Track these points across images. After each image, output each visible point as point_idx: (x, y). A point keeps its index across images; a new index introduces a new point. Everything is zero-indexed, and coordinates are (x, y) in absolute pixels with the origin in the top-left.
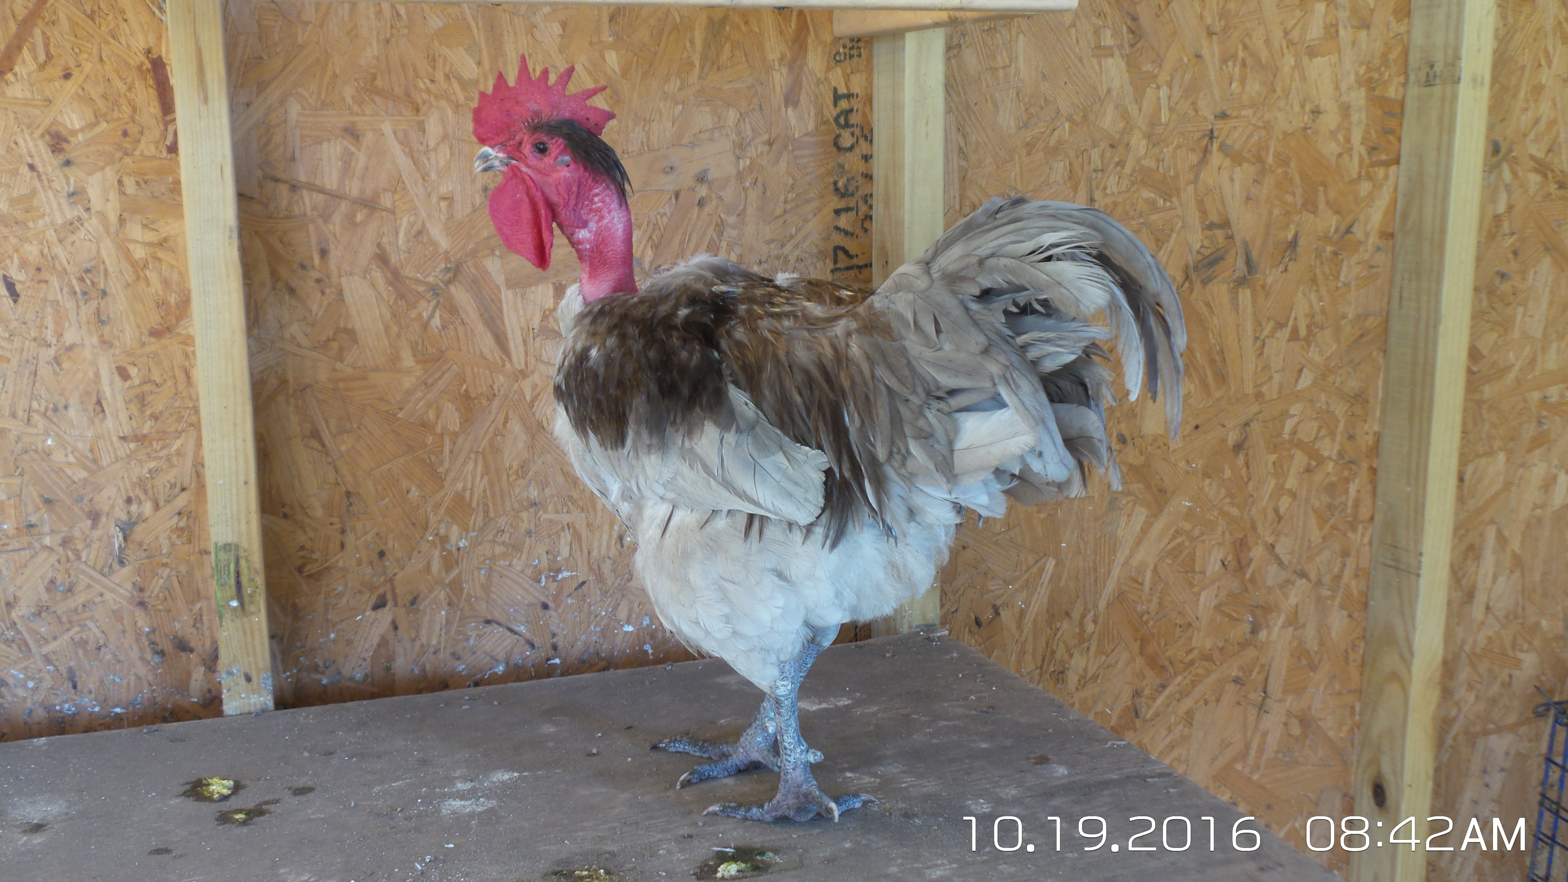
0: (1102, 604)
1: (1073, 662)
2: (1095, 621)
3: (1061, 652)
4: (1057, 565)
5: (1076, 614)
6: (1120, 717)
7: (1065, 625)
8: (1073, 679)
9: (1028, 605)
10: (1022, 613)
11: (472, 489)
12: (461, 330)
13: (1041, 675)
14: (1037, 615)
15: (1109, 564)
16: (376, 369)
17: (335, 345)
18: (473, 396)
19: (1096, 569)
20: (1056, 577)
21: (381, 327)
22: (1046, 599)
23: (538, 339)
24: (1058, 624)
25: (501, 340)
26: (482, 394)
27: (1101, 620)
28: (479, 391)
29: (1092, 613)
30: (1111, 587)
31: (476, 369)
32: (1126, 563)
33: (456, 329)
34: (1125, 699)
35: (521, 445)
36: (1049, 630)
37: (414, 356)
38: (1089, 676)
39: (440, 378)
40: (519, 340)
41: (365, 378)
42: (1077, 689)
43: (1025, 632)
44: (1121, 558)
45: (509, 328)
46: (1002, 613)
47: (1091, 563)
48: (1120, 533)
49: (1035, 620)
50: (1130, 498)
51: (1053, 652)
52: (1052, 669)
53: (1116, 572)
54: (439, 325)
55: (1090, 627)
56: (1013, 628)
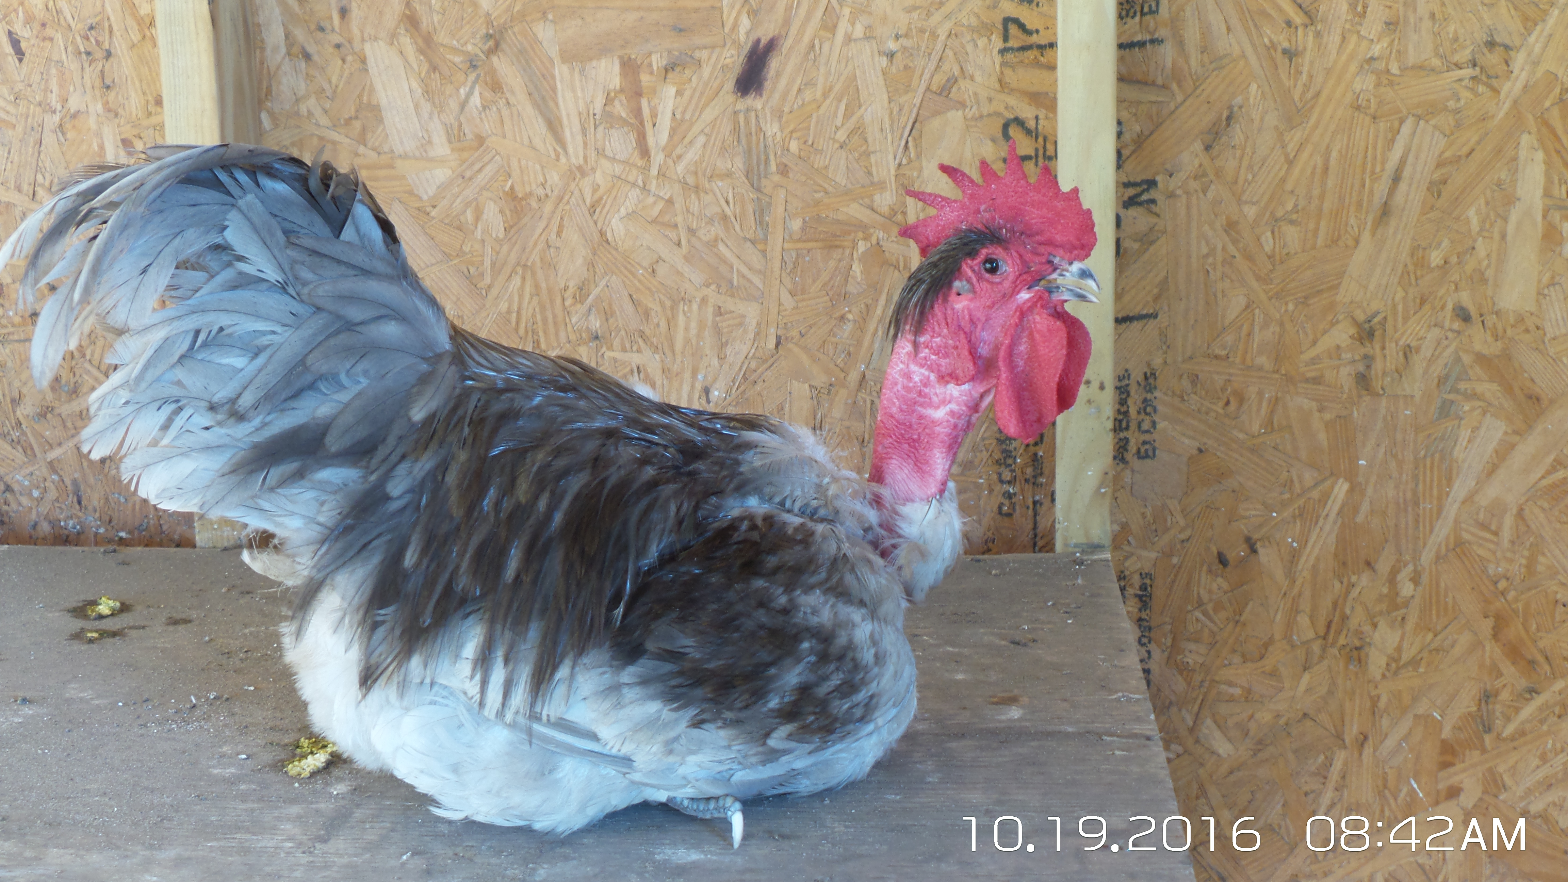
0: (1427, 557)
1: (1377, 635)
2: (1415, 580)
3: (1358, 618)
4: (1351, 490)
5: (1384, 566)
6: (1457, 728)
7: (1364, 579)
8: (1377, 662)
9: (1304, 543)
10: (1294, 556)
11: (519, 313)
12: (505, 112)
13: (1324, 649)
14: (1318, 559)
15: (1440, 499)
16: (405, 157)
17: (357, 125)
18: (520, 196)
19: (1416, 504)
20: (1350, 508)
21: (411, 105)
22: (1333, 538)
23: (600, 129)
24: (1354, 579)
25: (554, 126)
26: (531, 194)
27: (1425, 579)
28: (528, 190)
29: (1410, 567)
30: (1442, 532)
31: (523, 162)
32: (1469, 500)
33: (499, 110)
34: (1466, 703)
35: (580, 261)
36: (1337, 585)
37: (450, 142)
38: (1405, 658)
39: (480, 170)
40: (577, 127)
41: (392, 167)
42: (1384, 676)
43: (1298, 583)
44: (1460, 489)
45: (564, 113)
46: (1261, 551)
47: (1409, 495)
48: (1458, 453)
49: (1314, 566)
50: (1478, 403)
51: (1344, 618)
52: (1342, 641)
53: (1452, 510)
54: (479, 105)
55: (1407, 589)
56: (1279, 574)
